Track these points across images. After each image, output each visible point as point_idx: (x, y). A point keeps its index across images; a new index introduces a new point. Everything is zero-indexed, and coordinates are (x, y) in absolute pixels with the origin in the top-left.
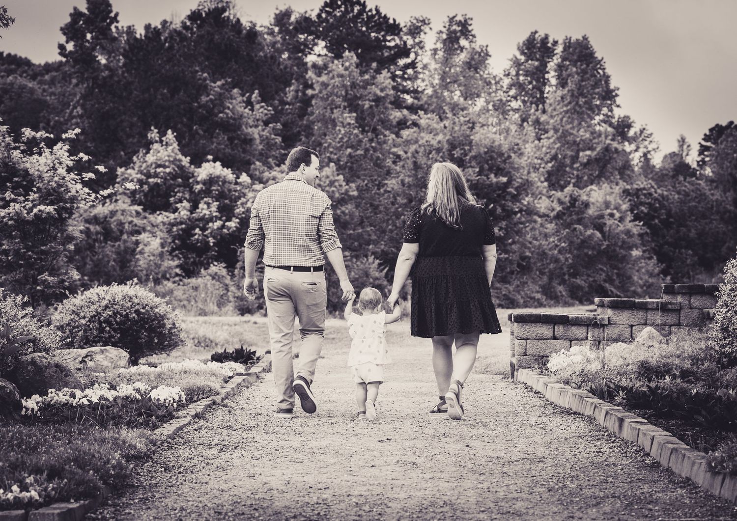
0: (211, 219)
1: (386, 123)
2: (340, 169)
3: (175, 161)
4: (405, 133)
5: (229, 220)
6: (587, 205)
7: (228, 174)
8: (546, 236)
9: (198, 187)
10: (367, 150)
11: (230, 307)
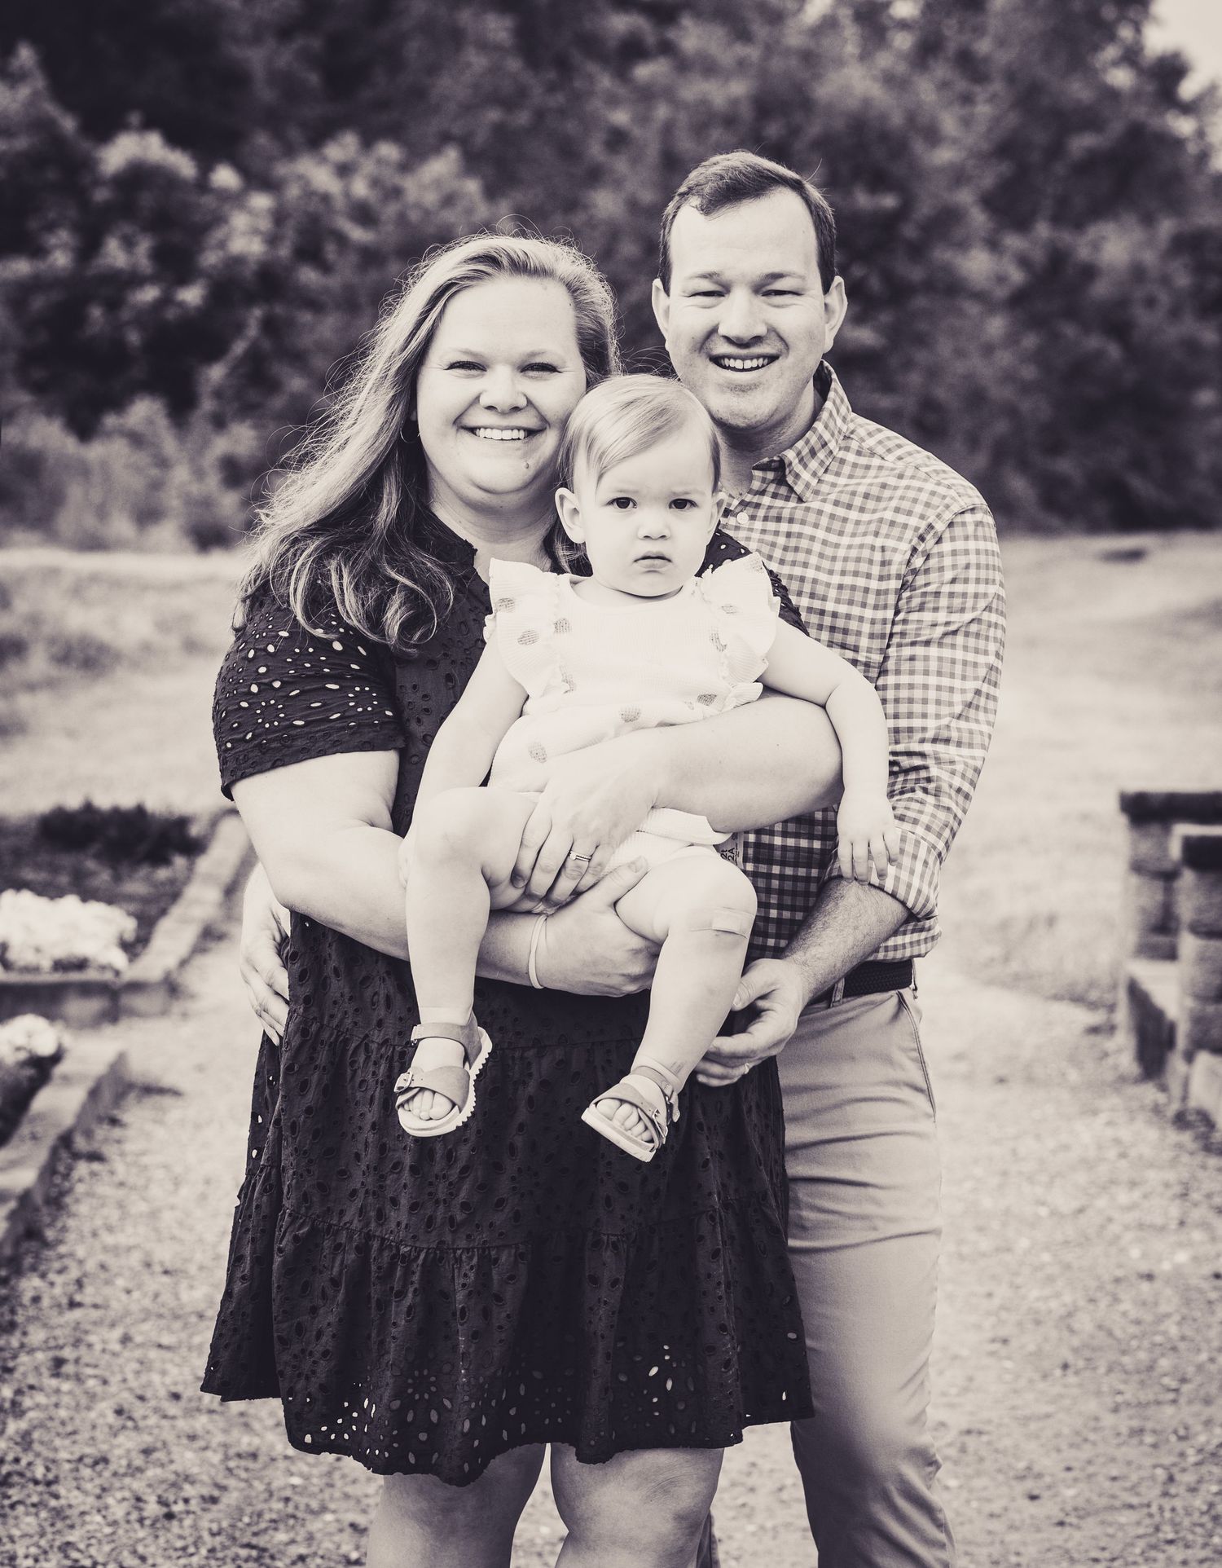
0: (134, 280)
1: (592, 45)
2: (472, 162)
3: (42, 126)
4: (644, 72)
5: (184, 280)
6: (1089, 272)
7: (183, 164)
8: (988, 350)
9: (101, 195)
10: (540, 115)
11: (167, 532)
